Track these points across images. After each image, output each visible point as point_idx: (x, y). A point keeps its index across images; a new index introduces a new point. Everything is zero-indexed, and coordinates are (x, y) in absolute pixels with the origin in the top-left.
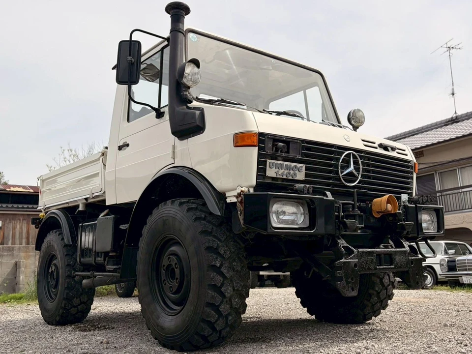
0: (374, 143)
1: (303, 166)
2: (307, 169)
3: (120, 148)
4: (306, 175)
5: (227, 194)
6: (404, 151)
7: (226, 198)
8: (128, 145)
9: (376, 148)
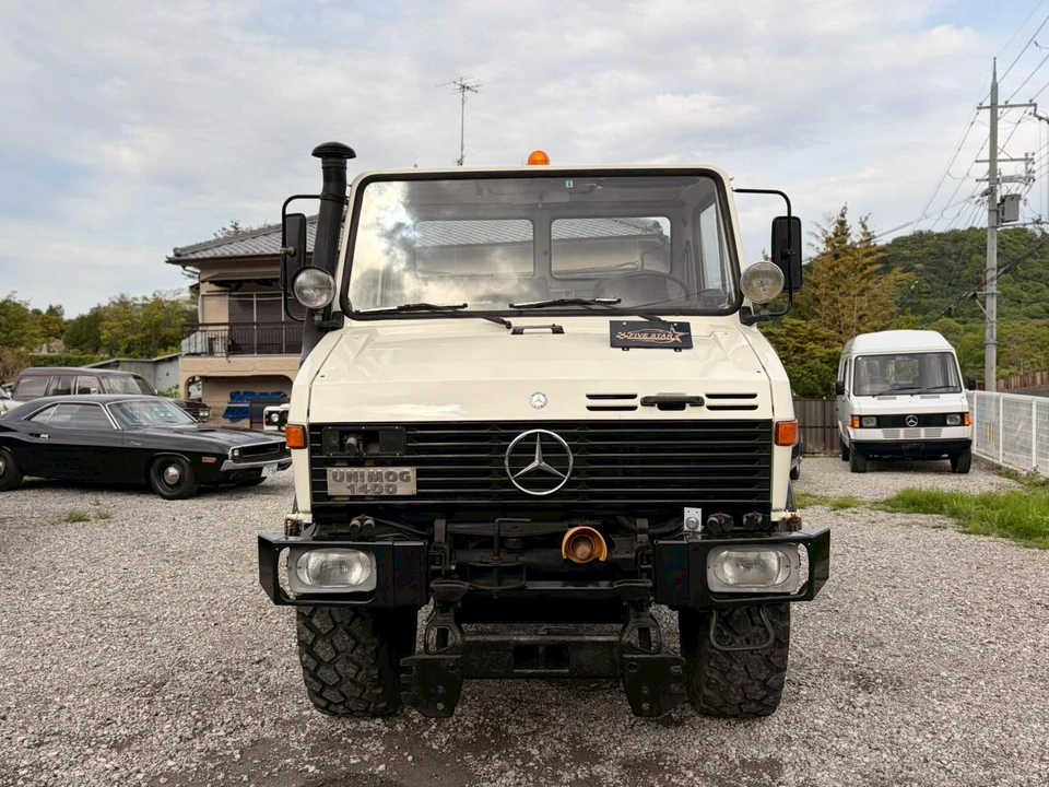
0: (634, 397)
1: (411, 471)
2: (419, 474)
6: (754, 396)
9: (633, 408)
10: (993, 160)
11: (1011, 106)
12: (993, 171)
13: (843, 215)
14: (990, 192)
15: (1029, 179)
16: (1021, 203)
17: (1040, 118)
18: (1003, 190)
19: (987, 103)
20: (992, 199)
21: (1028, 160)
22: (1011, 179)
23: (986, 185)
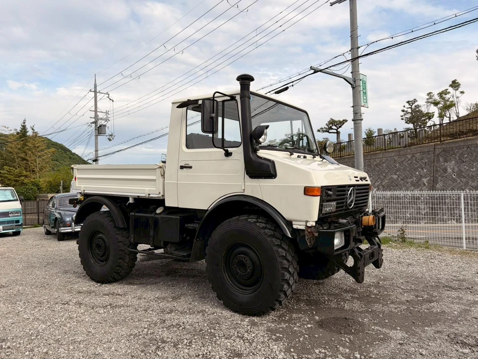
0: (358, 178)
1: (336, 203)
3: (182, 167)
4: (337, 208)
5: (293, 223)
6: (366, 177)
7: (292, 225)
8: (191, 167)
9: (358, 181)
10: (96, 111)
11: (101, 93)
12: (96, 116)
13: (24, 123)
14: (95, 122)
15: (107, 120)
16: (107, 128)
17: (110, 99)
18: (100, 122)
19: (93, 90)
20: (96, 126)
21: (107, 113)
22: (102, 119)
23: (93, 120)
